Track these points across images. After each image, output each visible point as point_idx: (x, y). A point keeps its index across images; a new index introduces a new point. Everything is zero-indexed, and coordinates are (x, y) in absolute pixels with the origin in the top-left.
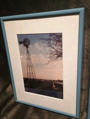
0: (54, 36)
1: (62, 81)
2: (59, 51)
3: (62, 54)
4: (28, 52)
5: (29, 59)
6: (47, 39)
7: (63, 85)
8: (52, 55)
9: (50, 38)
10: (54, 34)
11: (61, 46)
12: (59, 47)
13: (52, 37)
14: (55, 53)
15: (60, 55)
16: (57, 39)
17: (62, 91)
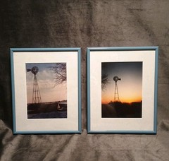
1: (66, 101)
2: (64, 76)
4: (35, 78)
6: (54, 67)
7: (67, 105)
8: (58, 80)
10: (60, 63)
12: (64, 73)
13: (58, 66)
14: (60, 78)
15: (64, 79)
16: (63, 67)
17: (66, 110)
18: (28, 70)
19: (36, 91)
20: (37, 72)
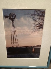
0: (38, 12)
1: (40, 46)
2: (41, 23)
3: (43, 26)
4: (13, 25)
5: (14, 31)
6: (32, 15)
7: (40, 48)
8: (35, 27)
9: (35, 14)
10: (39, 10)
11: (43, 20)
12: (42, 21)
13: (37, 13)
14: (38, 26)
15: (41, 27)
16: (41, 15)
18: (6, 17)
19: (14, 37)
20: (14, 19)
